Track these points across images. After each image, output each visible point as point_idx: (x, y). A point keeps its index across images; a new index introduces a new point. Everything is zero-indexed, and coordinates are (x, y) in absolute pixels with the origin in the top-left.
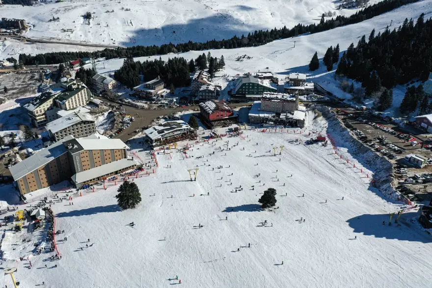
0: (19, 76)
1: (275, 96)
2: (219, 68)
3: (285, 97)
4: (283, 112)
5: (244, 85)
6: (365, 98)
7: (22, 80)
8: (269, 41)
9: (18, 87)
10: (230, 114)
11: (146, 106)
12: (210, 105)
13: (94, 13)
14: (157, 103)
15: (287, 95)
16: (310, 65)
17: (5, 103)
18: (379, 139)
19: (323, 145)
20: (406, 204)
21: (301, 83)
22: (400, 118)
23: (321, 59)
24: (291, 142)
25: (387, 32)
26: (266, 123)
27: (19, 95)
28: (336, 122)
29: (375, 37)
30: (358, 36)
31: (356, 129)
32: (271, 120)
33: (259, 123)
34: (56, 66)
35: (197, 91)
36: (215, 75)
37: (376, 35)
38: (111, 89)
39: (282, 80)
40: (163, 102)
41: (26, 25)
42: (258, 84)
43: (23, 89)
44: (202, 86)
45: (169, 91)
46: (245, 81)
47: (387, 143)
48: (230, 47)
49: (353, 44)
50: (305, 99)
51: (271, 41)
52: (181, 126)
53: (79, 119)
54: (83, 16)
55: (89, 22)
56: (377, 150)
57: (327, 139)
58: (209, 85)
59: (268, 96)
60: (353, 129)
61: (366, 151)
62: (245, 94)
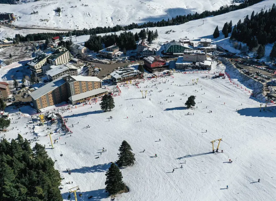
0: (18, 48)
1: (192, 52)
2: (154, 38)
3: (198, 52)
4: (197, 61)
5: (172, 46)
6: (248, 52)
7: (20, 50)
8: (186, 21)
9: (18, 54)
10: (164, 64)
11: (108, 62)
12: (151, 59)
13: (63, 8)
14: (115, 60)
15: (200, 51)
16: (214, 35)
17: (12, 64)
18: (256, 73)
19: (223, 78)
20: (271, 103)
21: (208, 45)
22: (270, 62)
23: (220, 31)
24: (203, 78)
25: (262, 12)
26: (187, 68)
27: (20, 59)
28: (230, 66)
29: (254, 15)
30: (244, 16)
31: (242, 68)
32: (190, 67)
33: (182, 69)
34: (42, 42)
35: (141, 51)
36: (153, 42)
37: (255, 14)
38: (83, 53)
39: (196, 44)
40: (119, 59)
41: (14, 17)
42: (181, 46)
43: (22, 56)
44: (144, 49)
45: (122, 53)
46: (172, 44)
47: (261, 75)
48: (161, 26)
49: (240, 20)
50: (211, 55)
51: (188, 21)
52: (133, 71)
53: (68, 68)
54: (55, 10)
55: (59, 14)
56: (255, 78)
57: (225, 75)
58: (149, 47)
59: (188, 52)
60: (241, 68)
61: (248, 80)
62: (172, 53)
